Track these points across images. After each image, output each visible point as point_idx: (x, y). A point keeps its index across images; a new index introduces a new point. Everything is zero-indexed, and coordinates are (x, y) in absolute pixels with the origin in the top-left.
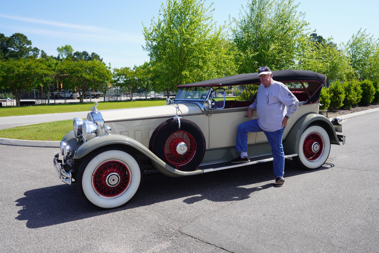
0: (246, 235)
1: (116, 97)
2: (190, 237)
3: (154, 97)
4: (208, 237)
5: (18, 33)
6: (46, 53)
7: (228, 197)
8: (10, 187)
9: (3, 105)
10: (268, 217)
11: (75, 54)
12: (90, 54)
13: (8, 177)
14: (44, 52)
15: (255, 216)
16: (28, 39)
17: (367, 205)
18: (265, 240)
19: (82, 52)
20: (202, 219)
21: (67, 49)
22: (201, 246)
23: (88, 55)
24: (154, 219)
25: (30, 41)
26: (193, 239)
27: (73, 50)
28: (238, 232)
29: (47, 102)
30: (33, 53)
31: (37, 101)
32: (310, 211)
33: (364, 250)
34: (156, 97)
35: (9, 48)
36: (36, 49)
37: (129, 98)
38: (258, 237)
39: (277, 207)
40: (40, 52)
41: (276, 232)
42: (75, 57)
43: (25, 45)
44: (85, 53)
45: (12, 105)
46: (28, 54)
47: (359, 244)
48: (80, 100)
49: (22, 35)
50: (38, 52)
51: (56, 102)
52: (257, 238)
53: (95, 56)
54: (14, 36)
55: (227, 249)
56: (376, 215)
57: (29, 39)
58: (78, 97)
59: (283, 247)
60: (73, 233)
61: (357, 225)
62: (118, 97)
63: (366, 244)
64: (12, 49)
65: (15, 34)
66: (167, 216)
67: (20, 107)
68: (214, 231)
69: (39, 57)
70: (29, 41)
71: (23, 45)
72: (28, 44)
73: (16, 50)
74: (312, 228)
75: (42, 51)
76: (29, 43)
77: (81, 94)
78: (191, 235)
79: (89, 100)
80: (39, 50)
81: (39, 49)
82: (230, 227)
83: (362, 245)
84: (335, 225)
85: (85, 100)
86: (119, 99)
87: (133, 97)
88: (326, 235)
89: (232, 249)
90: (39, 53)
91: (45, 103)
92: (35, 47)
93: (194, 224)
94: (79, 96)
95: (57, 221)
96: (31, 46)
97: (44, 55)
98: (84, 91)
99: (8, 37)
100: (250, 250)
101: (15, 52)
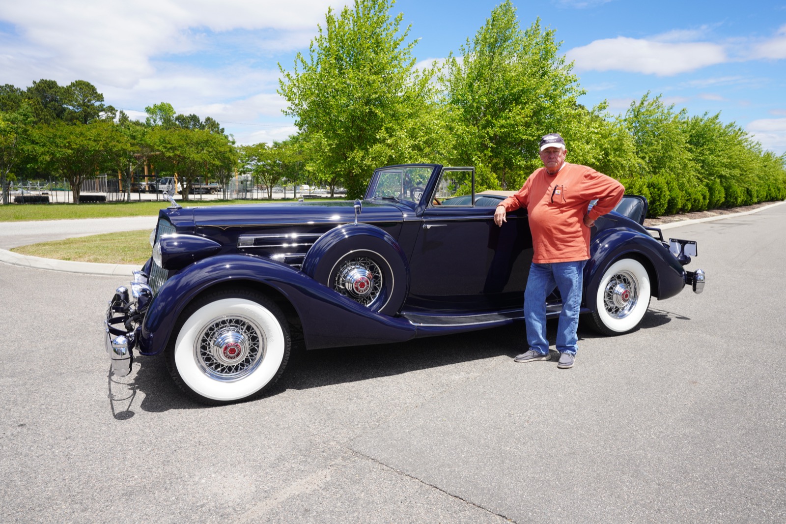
0: (479, 457)
1: (244, 194)
2: (370, 460)
3: (308, 194)
4: (406, 460)
5: (81, 81)
6: (128, 116)
7: (440, 377)
8: (34, 349)
9: (51, 201)
10: (517, 418)
11: (178, 119)
12: (202, 120)
13: (34, 329)
14: (124, 114)
15: (492, 417)
16: (97, 91)
17: (691, 395)
18: (516, 469)
19: (188, 115)
20: (394, 422)
21: (164, 110)
22: (391, 481)
23: (199, 121)
24: (300, 420)
25: (102, 95)
26: (377, 465)
27: (175, 113)
28: (462, 451)
29: (126, 198)
30: (106, 115)
31: (109, 196)
32: (593, 407)
33: (704, 489)
34: (312, 195)
35: (65, 106)
36: (111, 109)
37: (266, 196)
38: (503, 461)
39: (532, 398)
40: (118, 114)
41: (536, 450)
42: (177, 123)
43: (93, 102)
44: (194, 118)
45: (67, 201)
46: (98, 116)
47: (693, 475)
48: (183, 197)
49: (88, 85)
50: (114, 114)
51: (141, 198)
52: (500, 463)
53: (211, 124)
54: (74, 86)
55: (443, 489)
56: (711, 415)
57: (99, 92)
58: (179, 190)
59: (553, 483)
60: (139, 449)
61: (681, 436)
62: (248, 193)
63: (705, 476)
64: (71, 108)
65: (76, 82)
66: (327, 415)
67: (79, 205)
68: (416, 449)
69: (116, 120)
70: (99, 95)
71: (89, 101)
72: (98, 100)
73: (77, 109)
74: (602, 443)
75: (121, 112)
76: (100, 98)
77: (185, 186)
78: (372, 457)
79: (198, 197)
80: (117, 111)
81: (116, 109)
82: (447, 441)
83: (697, 479)
84: (643, 437)
85: (191, 197)
86: (249, 195)
87: (273, 194)
88: (628, 456)
89: (453, 489)
90: (116, 116)
91: (122, 199)
92: (109, 105)
93: (378, 433)
94: (181, 189)
95: (111, 422)
96: (103, 103)
97: (124, 118)
98: (189, 181)
99: (63, 87)
100: (489, 490)
101: (75, 112)
